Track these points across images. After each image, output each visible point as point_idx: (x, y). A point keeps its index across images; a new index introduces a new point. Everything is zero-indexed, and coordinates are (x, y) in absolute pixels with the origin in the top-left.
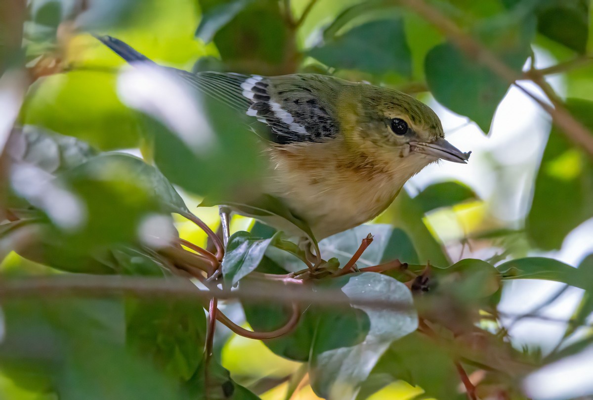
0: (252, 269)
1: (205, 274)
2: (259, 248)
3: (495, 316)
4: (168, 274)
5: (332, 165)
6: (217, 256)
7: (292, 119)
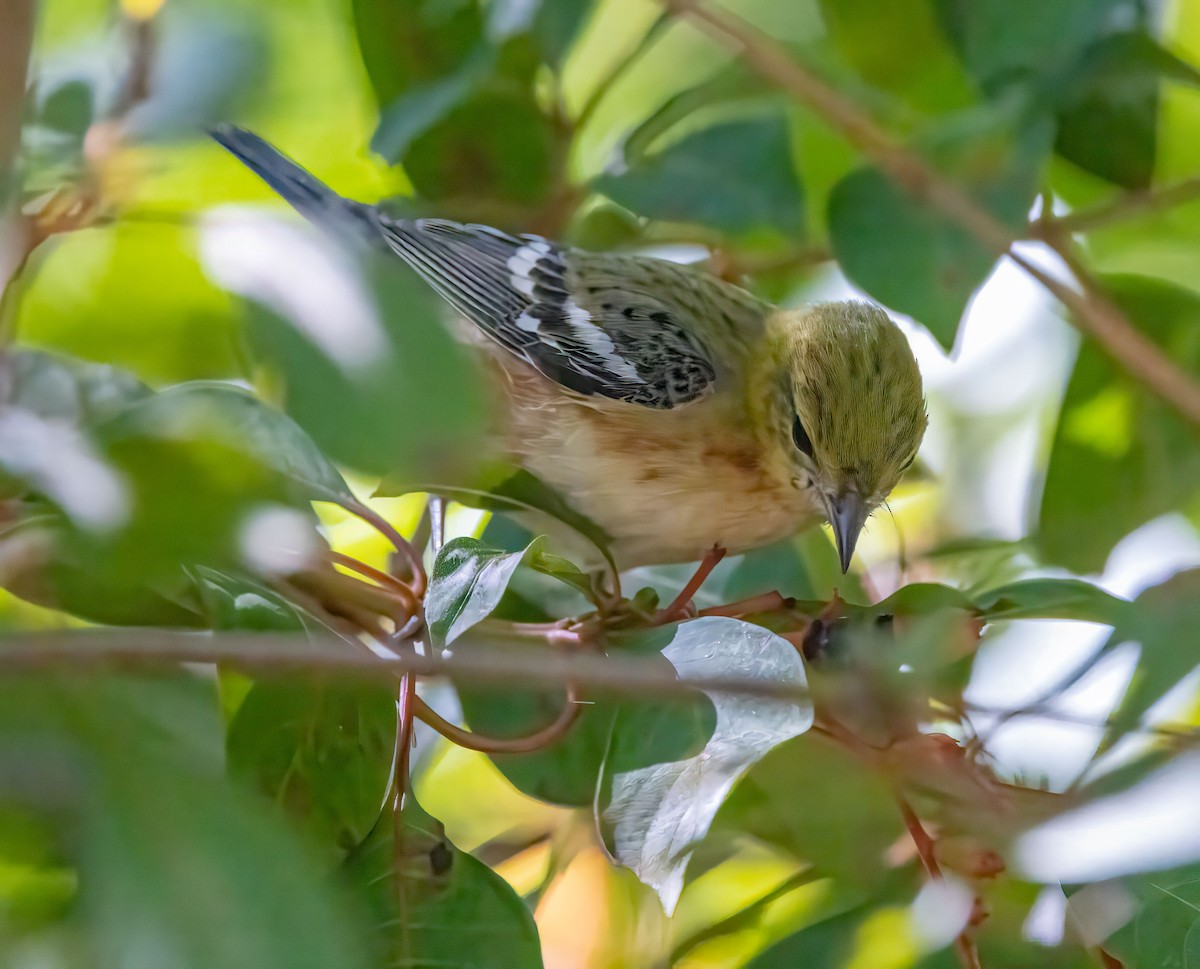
0: (485, 612)
1: (388, 625)
2: (499, 570)
3: (959, 711)
4: (313, 626)
5: (696, 450)
6: (415, 588)
7: (612, 347)
